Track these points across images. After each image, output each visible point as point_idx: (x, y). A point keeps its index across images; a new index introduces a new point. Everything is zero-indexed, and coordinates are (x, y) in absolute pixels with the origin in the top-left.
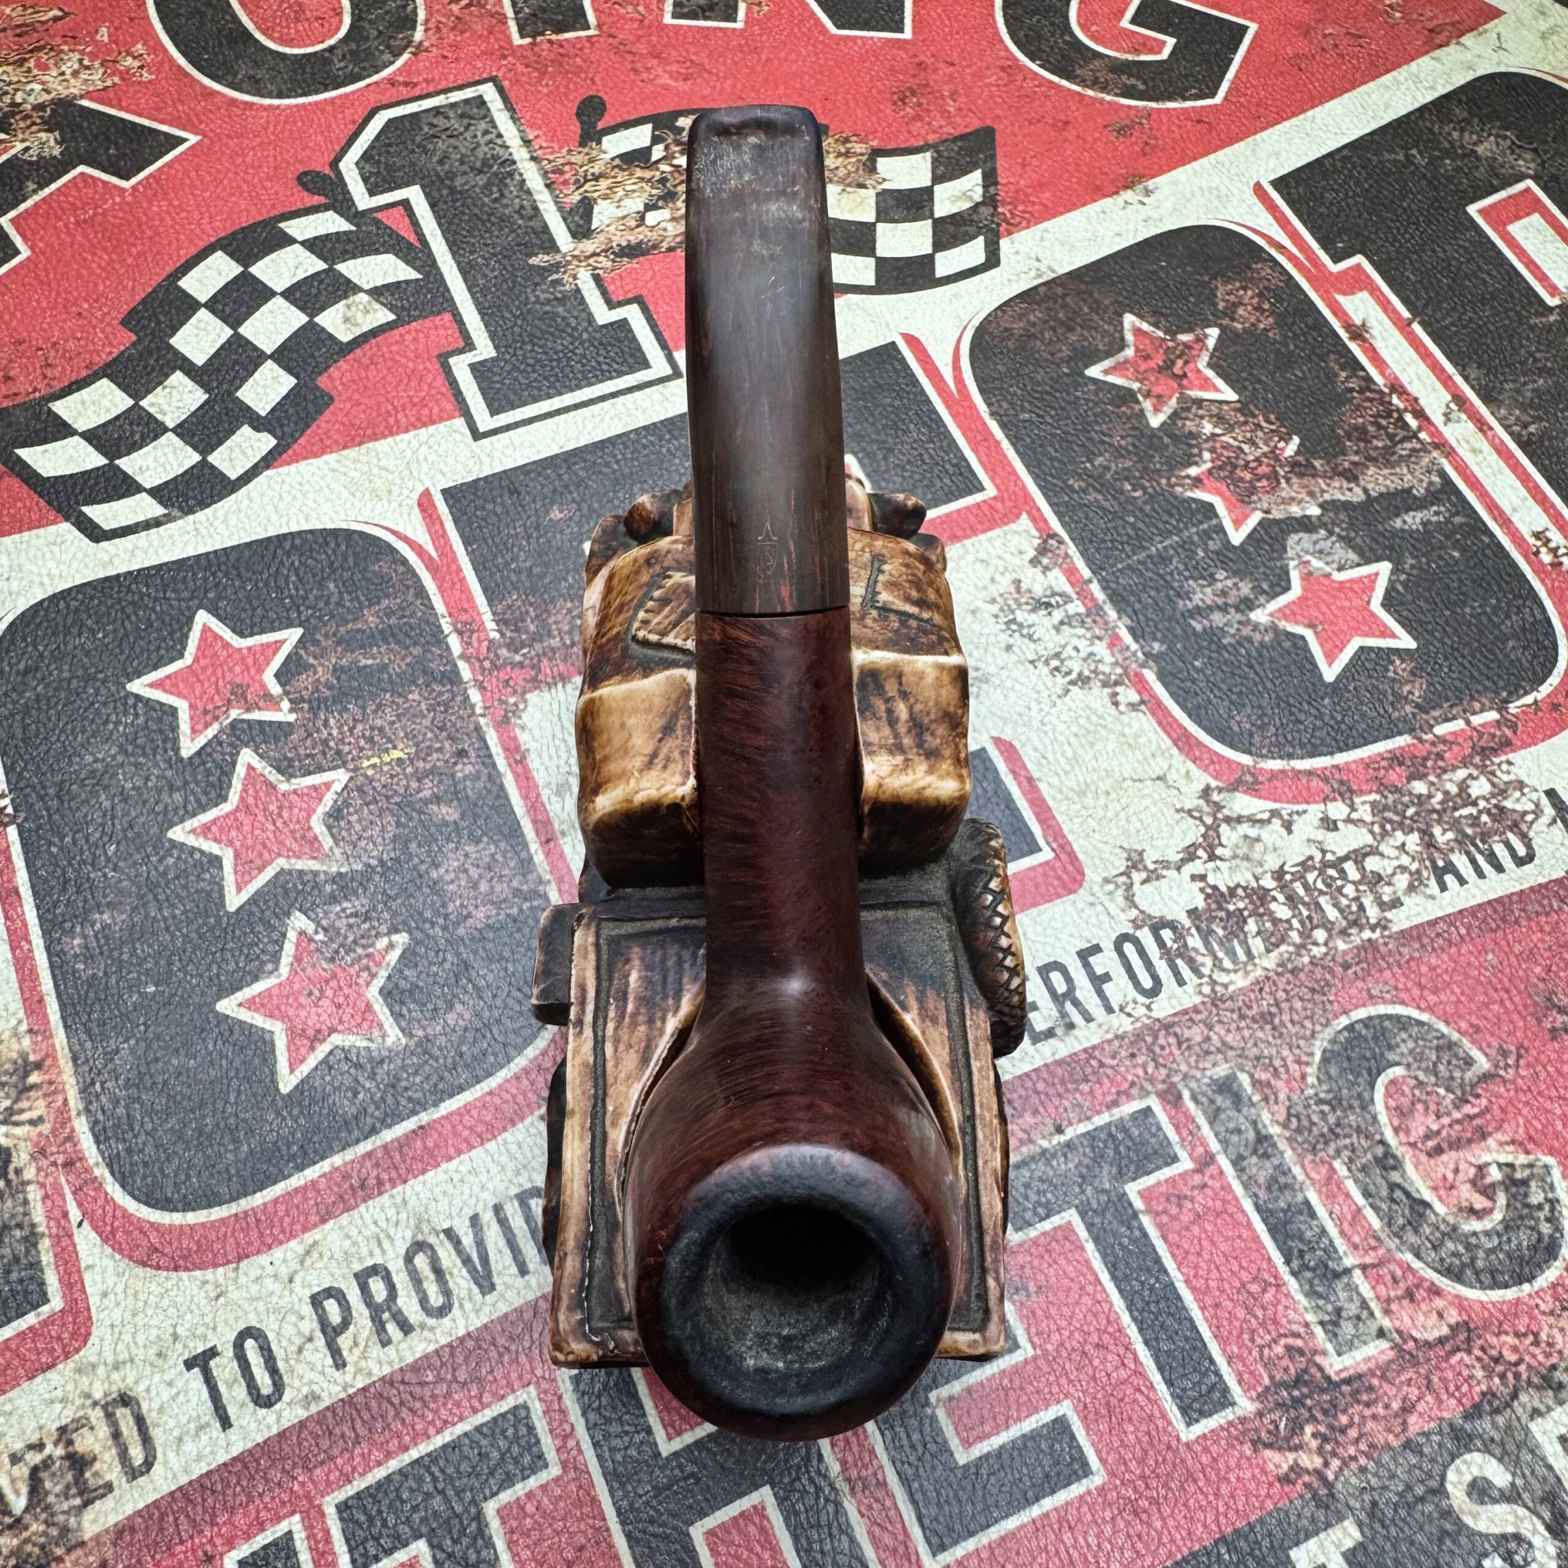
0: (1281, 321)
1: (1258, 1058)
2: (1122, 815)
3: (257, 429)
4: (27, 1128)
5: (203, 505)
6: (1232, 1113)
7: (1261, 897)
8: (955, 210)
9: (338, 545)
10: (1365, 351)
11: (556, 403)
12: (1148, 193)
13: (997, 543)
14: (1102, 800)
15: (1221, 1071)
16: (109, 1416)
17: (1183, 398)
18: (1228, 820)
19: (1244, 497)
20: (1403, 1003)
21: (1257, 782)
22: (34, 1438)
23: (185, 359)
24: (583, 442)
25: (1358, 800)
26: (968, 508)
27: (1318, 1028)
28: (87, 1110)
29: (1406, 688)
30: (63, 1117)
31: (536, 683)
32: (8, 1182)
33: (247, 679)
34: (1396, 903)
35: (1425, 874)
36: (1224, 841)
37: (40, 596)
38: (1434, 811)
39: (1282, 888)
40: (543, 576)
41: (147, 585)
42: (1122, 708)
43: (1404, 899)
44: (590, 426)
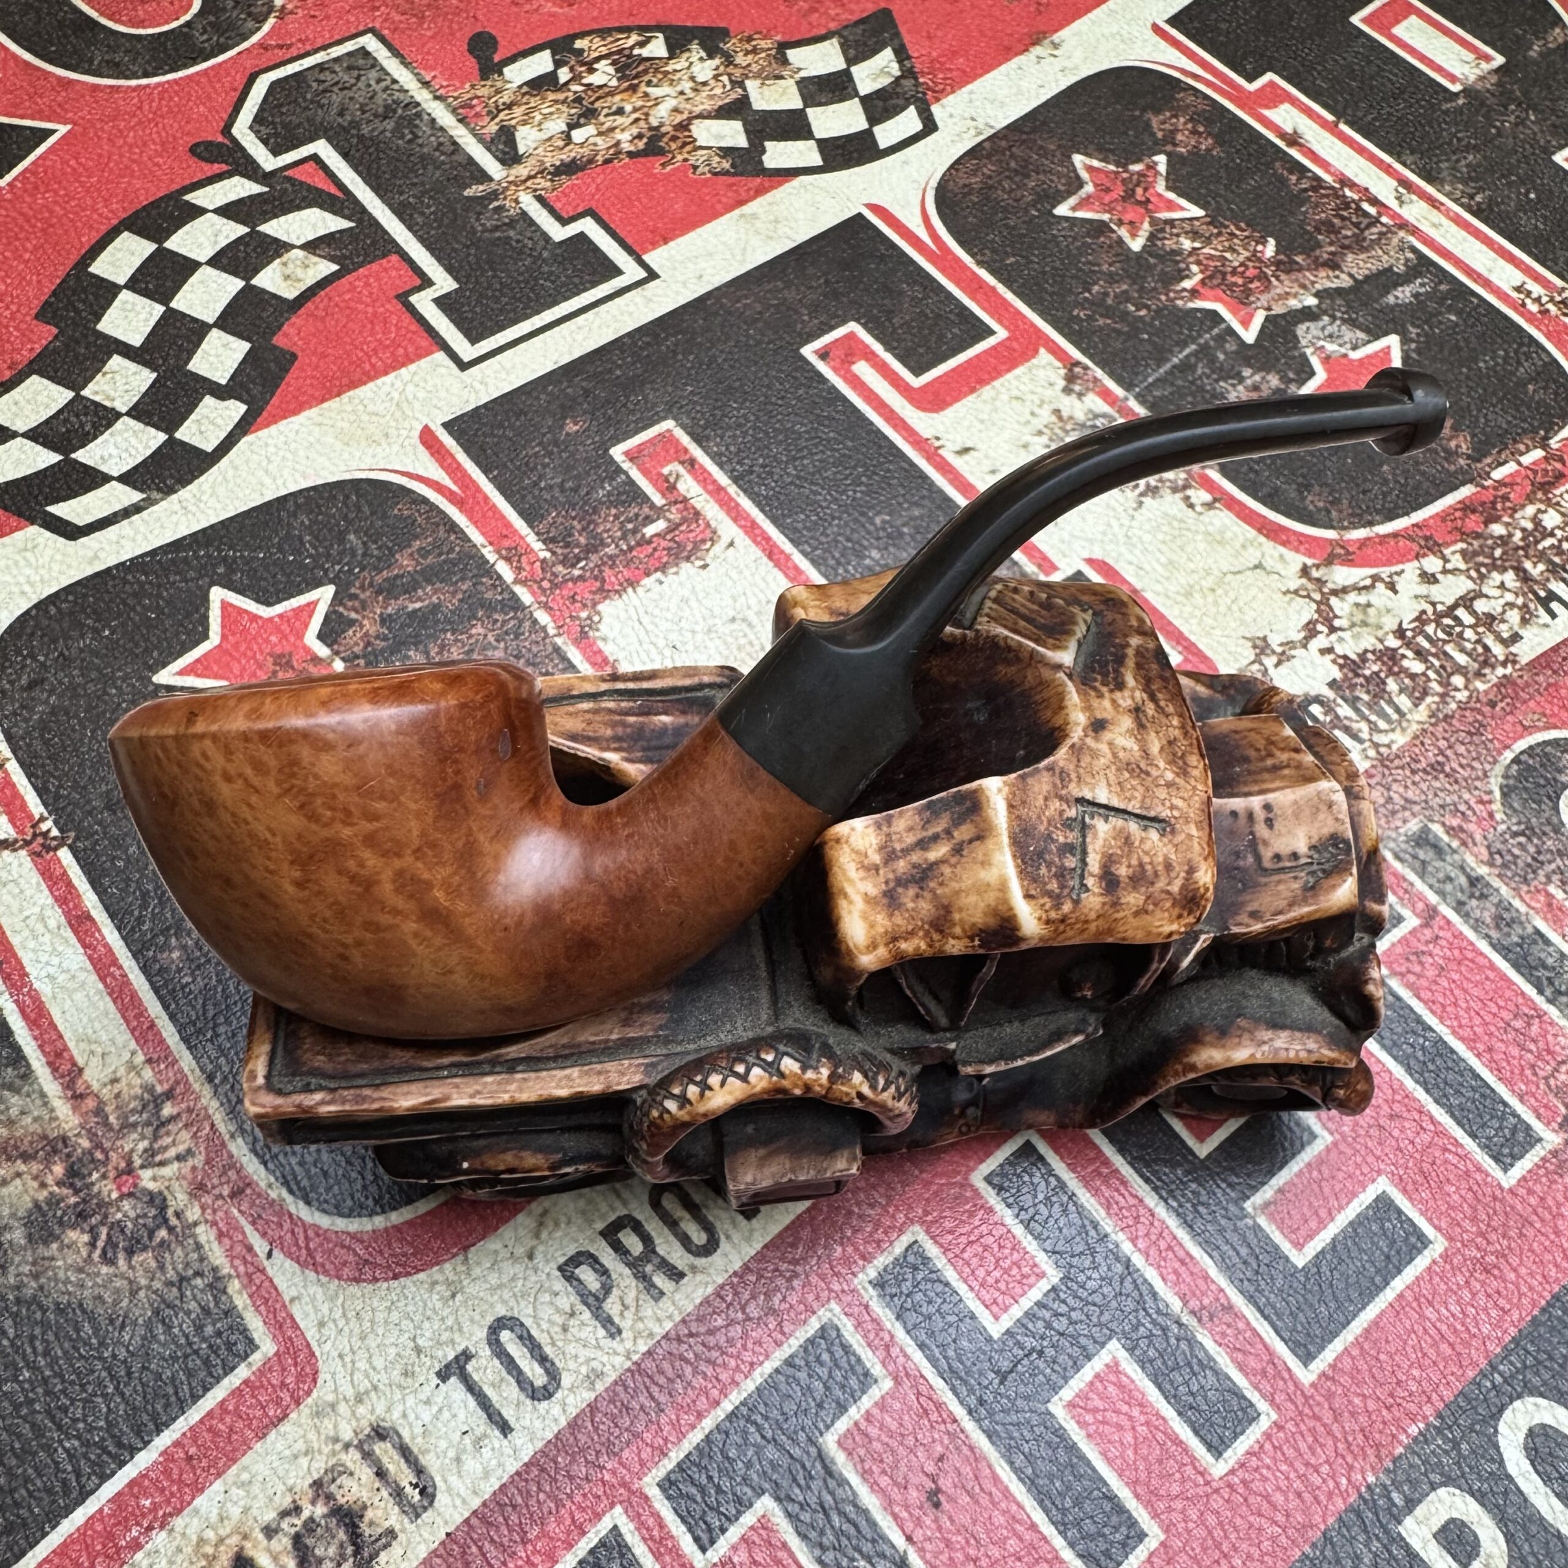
0: (1219, 141)
1: (1442, 807)
2: (1235, 607)
3: (222, 398)
4: (176, 1165)
5: (185, 482)
6: (1438, 864)
7: (1390, 657)
8: (877, 86)
9: (347, 497)
10: (1304, 154)
11: (537, 321)
12: (1056, 46)
13: (1025, 379)
14: (1210, 599)
15: (1414, 826)
16: (367, 1455)
17: (1153, 222)
18: (1335, 593)
19: (1242, 300)
20: (1555, 727)
21: (1348, 553)
22: (286, 1502)
23: (117, 341)
24: (577, 354)
25: (1447, 552)
26: (985, 352)
27: (1487, 767)
28: (242, 1131)
29: (1453, 444)
30: (216, 1146)
31: (604, 593)
32: (171, 1230)
33: (287, 649)
34: (1516, 638)
35: (1532, 606)
36: (1338, 612)
37: (24, 605)
38: (1518, 548)
39: (1408, 645)
40: (575, 490)
41: (146, 574)
42: (1198, 508)
43: (1521, 632)
44: (580, 338)
